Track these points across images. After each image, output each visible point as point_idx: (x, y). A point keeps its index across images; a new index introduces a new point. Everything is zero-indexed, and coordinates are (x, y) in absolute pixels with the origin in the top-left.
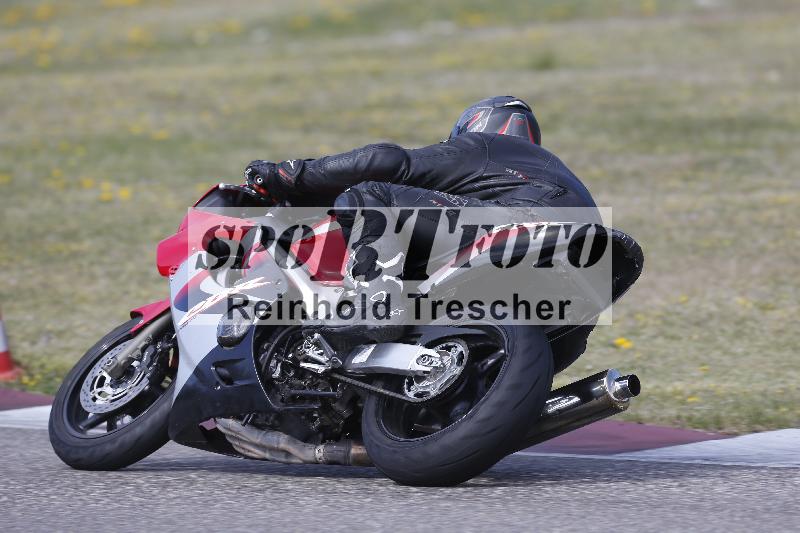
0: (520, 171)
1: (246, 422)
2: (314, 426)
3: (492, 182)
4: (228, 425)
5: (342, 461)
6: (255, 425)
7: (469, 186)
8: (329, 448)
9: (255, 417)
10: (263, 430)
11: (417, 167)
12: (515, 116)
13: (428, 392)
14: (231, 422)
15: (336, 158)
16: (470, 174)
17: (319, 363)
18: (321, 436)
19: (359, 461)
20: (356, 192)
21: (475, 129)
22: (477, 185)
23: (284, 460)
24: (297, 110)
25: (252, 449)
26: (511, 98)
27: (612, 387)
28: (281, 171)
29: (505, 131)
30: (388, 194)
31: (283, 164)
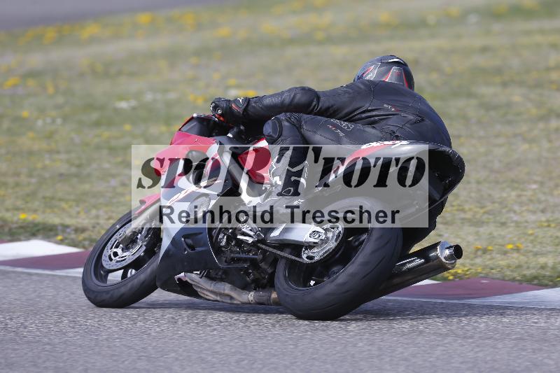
0: (393, 106)
2: (249, 279)
3: (374, 113)
5: (266, 303)
6: (210, 277)
7: (358, 116)
8: (257, 294)
9: (209, 272)
11: (324, 103)
12: (395, 69)
13: (314, 257)
15: (271, 96)
17: (250, 236)
18: (253, 286)
19: (277, 303)
20: (278, 119)
21: (368, 78)
22: (364, 115)
23: (229, 301)
25: (209, 294)
26: (393, 57)
27: (443, 254)
28: (233, 105)
29: (388, 79)
30: (299, 121)
31: (236, 101)
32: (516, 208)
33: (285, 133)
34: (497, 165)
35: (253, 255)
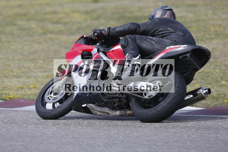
1: (96, 105)
2: (116, 105)
4: (91, 106)
5: (125, 115)
6: (99, 106)
8: (121, 112)
9: (99, 103)
10: (101, 107)
11: (142, 29)
12: (168, 12)
14: (91, 105)
16: (158, 30)
18: (118, 108)
19: (130, 115)
20: (126, 38)
21: (157, 16)
22: (160, 33)
23: (107, 115)
24: (25, 15)
25: (98, 112)
26: (167, 7)
27: (203, 92)
28: (103, 32)
29: (166, 16)
30: (135, 38)
31: (103, 30)
32: (34, 70)
33: (130, 44)
34: (26, 53)
35: (118, 95)
